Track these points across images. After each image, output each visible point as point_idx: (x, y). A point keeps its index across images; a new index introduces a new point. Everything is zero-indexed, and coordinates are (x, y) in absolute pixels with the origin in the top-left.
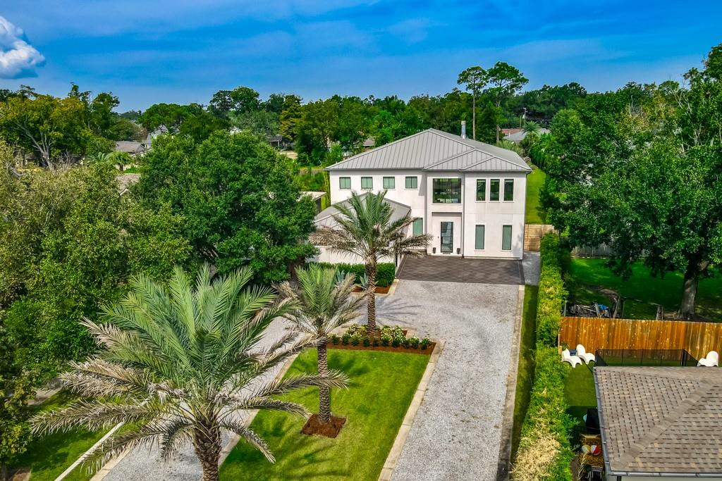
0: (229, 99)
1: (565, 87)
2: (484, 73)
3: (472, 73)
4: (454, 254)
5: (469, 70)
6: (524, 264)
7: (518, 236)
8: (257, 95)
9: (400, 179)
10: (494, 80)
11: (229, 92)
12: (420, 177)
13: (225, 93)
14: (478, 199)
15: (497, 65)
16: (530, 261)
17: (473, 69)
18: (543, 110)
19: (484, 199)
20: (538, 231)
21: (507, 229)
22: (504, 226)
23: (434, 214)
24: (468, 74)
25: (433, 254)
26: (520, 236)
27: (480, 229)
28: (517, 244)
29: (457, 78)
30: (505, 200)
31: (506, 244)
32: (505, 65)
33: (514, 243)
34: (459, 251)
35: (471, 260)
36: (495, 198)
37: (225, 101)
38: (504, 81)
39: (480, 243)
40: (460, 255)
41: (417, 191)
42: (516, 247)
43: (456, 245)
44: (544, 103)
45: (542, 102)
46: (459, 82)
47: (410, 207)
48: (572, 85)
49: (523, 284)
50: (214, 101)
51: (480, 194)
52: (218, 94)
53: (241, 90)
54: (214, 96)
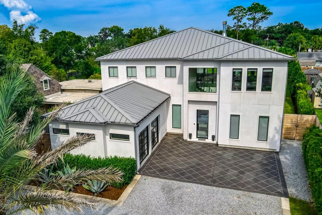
0: (108, 32)
1: (291, 24)
2: (244, 9)
3: (237, 9)
4: (209, 140)
5: (235, 8)
6: (282, 158)
7: (276, 129)
8: (123, 30)
9: (160, 68)
10: (251, 14)
11: (108, 28)
12: (178, 67)
13: (106, 29)
14: (234, 88)
15: (253, 4)
16: (287, 153)
17: (238, 7)
18: (278, 36)
19: (240, 89)
20: (294, 120)
21: (264, 120)
22: (260, 117)
23: (190, 102)
24: (234, 11)
25: (189, 140)
26: (278, 128)
27: (235, 119)
28: (274, 136)
29: (228, 13)
30: (262, 90)
31: (263, 135)
32: (258, 4)
33: (270, 135)
34: (213, 138)
35: (225, 149)
36: (251, 88)
37: (106, 33)
38: (256, 14)
39: (234, 132)
40: (215, 142)
41: (175, 80)
42: (273, 139)
43: (211, 132)
44: (279, 32)
45: (277, 32)
46: (228, 15)
47: (169, 95)
48: (295, 23)
49: (286, 195)
50: (100, 33)
51: (237, 84)
52: (103, 29)
53: (114, 27)
54: (101, 30)
